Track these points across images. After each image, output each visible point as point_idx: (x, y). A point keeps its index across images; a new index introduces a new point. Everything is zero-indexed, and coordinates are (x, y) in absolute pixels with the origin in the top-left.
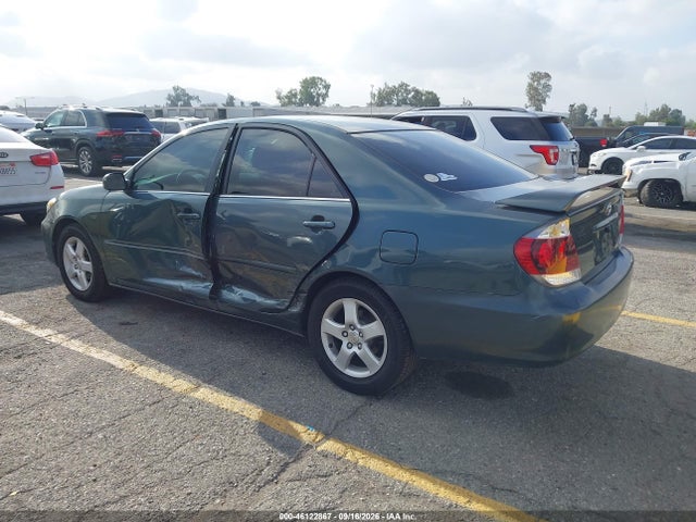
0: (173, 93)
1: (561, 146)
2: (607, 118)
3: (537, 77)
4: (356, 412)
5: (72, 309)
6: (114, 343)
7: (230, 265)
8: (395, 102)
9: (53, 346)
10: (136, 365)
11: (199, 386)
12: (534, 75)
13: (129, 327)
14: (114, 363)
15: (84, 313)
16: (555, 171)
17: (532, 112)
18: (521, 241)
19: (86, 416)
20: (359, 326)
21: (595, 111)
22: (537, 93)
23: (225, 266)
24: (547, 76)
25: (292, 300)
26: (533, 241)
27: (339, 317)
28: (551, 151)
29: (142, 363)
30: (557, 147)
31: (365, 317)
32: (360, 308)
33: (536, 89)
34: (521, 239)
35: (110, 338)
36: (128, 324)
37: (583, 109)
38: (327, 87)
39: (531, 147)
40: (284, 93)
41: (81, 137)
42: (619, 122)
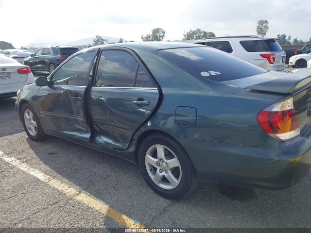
0: (96, 39)
1: (277, 54)
2: (295, 41)
3: (261, 22)
4: (165, 210)
5: (28, 146)
6: (43, 166)
7: (98, 124)
8: (195, 38)
9: (13, 167)
10: (51, 178)
11: (80, 192)
12: (260, 22)
13: (53, 155)
14: (39, 178)
15: (32, 148)
16: (274, 67)
17: (260, 37)
18: (261, 113)
19: (17, 212)
20: (165, 160)
21: (290, 37)
22: (262, 30)
23: (97, 125)
24: (266, 22)
25: (130, 144)
26: (270, 113)
27: (155, 154)
28: (271, 57)
29: (54, 177)
30: (274, 54)
31: (168, 155)
32: (166, 150)
33: (261, 28)
34: (261, 111)
35: (41, 162)
36: (53, 153)
37: (284, 36)
38: (164, 32)
39: (261, 55)
40: (145, 36)
41: (50, 60)
42: (301, 42)
